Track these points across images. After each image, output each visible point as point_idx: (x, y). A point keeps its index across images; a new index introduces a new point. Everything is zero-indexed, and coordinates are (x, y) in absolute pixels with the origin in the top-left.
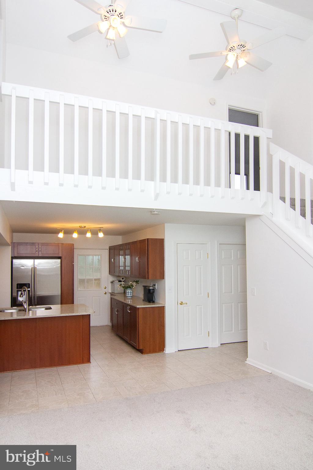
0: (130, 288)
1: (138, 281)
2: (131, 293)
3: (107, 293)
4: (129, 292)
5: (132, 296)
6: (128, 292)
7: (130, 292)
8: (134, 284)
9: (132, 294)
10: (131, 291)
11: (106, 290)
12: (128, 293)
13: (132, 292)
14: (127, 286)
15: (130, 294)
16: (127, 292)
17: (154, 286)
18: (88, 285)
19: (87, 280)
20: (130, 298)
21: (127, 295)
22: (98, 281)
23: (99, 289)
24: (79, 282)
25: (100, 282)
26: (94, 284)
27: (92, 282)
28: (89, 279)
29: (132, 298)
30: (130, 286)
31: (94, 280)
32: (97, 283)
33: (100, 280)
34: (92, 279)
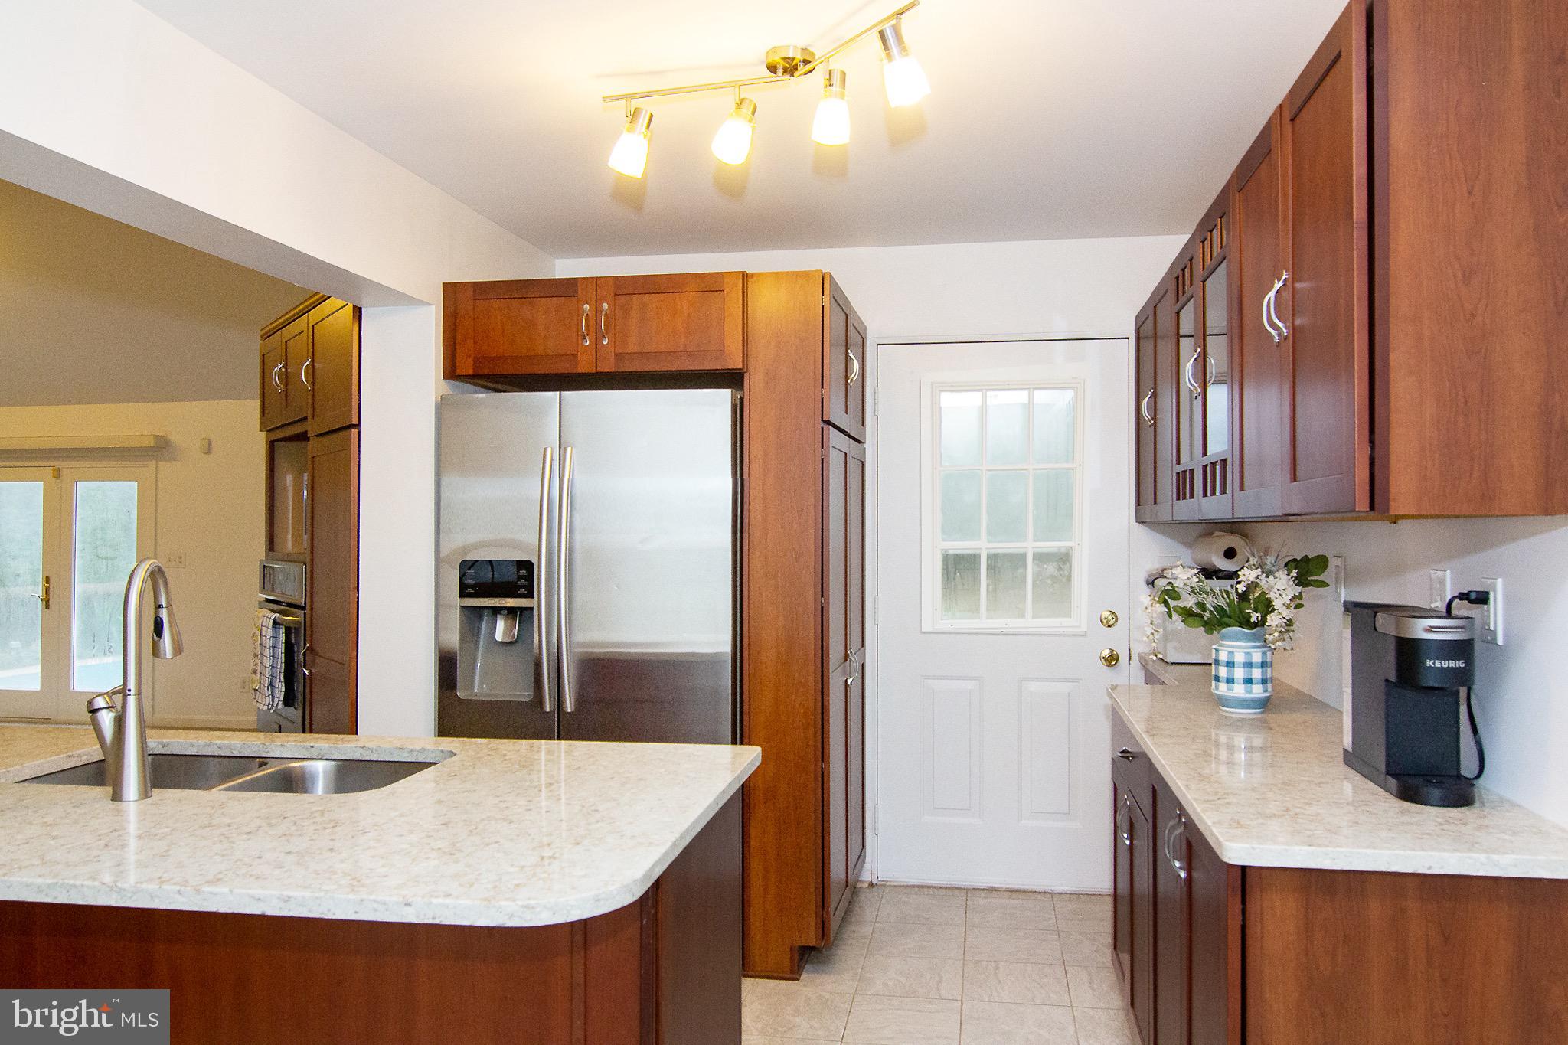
0: (1245, 623)
1: (1322, 562)
2: (1257, 674)
3: (1123, 656)
4: (1239, 658)
5: (1264, 704)
6: (1230, 664)
7: (1249, 665)
8: (1283, 587)
9: (1264, 681)
10: (1257, 657)
11: (1115, 640)
12: (1223, 671)
15: (1249, 681)
16: (1217, 661)
17: (1474, 611)
18: (995, 590)
19: (989, 557)
20: (1247, 717)
21: (1223, 688)
22: (1055, 564)
23: (1065, 619)
24: (943, 575)
25: (1070, 572)
26: (1034, 585)
27: (1020, 571)
28: (1005, 555)
29: (1262, 713)
30: (1247, 611)
31: (1035, 562)
32: (1052, 577)
33: (1068, 564)
34: (1021, 554)
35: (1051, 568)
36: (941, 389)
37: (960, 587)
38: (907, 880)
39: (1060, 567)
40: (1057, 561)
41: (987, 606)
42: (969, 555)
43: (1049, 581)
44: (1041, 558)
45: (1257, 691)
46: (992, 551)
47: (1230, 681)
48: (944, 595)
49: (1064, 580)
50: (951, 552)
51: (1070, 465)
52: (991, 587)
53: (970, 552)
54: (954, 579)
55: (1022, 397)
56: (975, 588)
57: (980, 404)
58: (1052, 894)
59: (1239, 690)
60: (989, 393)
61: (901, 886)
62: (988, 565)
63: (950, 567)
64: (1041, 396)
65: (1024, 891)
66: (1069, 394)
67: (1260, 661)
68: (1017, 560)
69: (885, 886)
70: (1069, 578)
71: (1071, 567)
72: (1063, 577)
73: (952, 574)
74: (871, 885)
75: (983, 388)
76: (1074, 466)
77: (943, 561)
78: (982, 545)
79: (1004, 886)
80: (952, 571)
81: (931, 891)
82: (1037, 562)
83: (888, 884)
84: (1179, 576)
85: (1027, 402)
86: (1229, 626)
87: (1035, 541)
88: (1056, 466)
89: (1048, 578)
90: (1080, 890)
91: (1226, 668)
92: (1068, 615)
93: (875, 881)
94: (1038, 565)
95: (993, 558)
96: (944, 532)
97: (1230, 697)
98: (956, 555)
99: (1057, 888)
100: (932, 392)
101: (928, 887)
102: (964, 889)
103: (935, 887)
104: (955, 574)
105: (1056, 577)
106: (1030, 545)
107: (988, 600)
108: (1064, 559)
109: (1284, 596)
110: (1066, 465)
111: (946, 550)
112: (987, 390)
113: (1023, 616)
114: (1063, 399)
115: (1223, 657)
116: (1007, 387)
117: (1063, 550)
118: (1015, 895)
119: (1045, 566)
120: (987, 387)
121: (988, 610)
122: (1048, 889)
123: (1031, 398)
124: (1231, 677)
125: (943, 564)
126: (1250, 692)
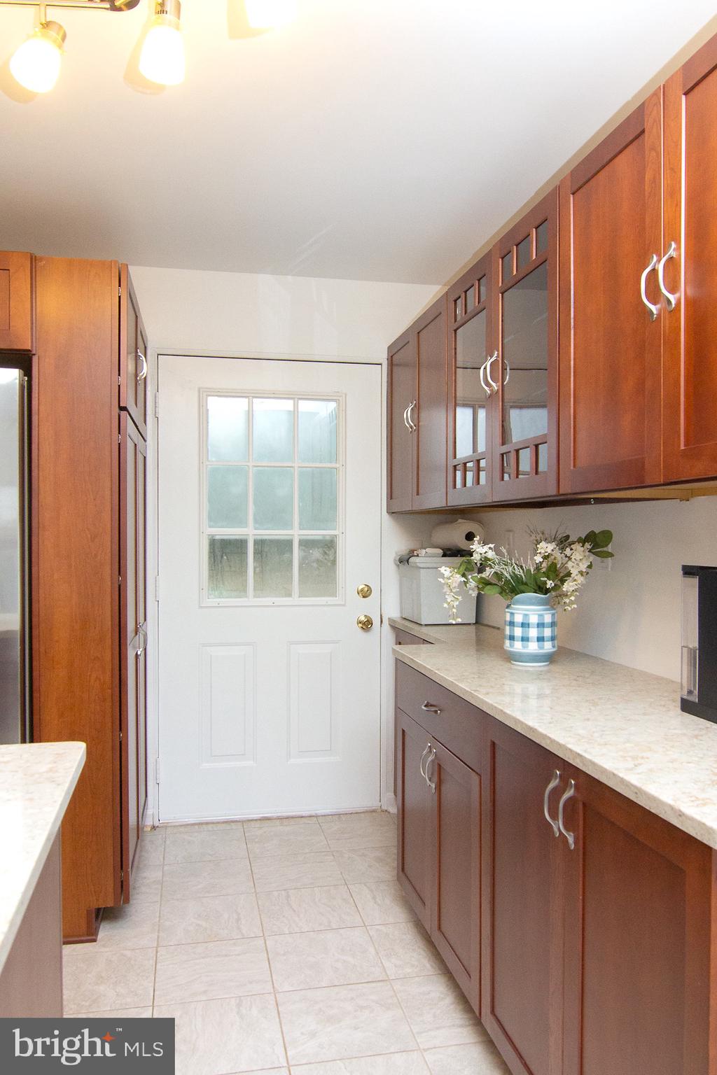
0: (541, 589)
1: (607, 536)
2: (547, 632)
3: (376, 622)
4: (534, 619)
5: (551, 658)
6: (524, 625)
7: (541, 625)
8: (578, 560)
9: (553, 639)
10: (548, 619)
11: (369, 608)
12: (518, 632)
13: (553, 624)
14: (515, 576)
15: (541, 639)
16: (512, 624)
18: (262, 572)
19: (256, 542)
20: (537, 669)
21: (518, 646)
22: (320, 550)
23: (331, 598)
24: (209, 558)
25: (335, 557)
26: (300, 568)
27: (287, 555)
28: (271, 541)
29: (548, 665)
30: (542, 579)
31: (301, 548)
32: (318, 561)
33: (333, 550)
34: (288, 541)
35: (316, 553)
36: (209, 394)
37: (227, 569)
38: (186, 820)
39: (326, 553)
40: (322, 547)
41: (254, 586)
42: (236, 541)
43: (315, 565)
44: (306, 544)
45: (548, 647)
46: (259, 537)
47: (525, 639)
48: (211, 577)
49: (329, 564)
50: (217, 537)
51: (333, 465)
52: (258, 569)
53: (237, 537)
54: (221, 562)
55: (288, 405)
56: (242, 571)
57: (247, 409)
58: (317, 816)
59: (533, 647)
60: (255, 400)
61: (181, 826)
62: (255, 549)
63: (217, 550)
64: (305, 406)
65: (293, 817)
66: (333, 405)
67: (550, 621)
68: (284, 546)
69: (166, 827)
70: (334, 562)
71: (336, 552)
72: (329, 561)
73: (219, 557)
74: (154, 828)
75: (250, 395)
76: (338, 466)
77: (210, 545)
78: (250, 532)
79: (275, 815)
80: (218, 553)
81: (210, 827)
82: (303, 548)
83: (170, 825)
84: (477, 550)
85: (292, 409)
86: (524, 593)
87: (300, 529)
88: (321, 465)
89: (314, 562)
90: (341, 811)
91: (521, 629)
92: (334, 594)
93: (157, 824)
94: (304, 550)
95: (260, 544)
96: (210, 519)
97: (525, 653)
98: (223, 541)
99: (320, 812)
100: (199, 396)
101: (207, 823)
102: (239, 822)
103: (213, 823)
104: (222, 557)
105: (321, 561)
106: (296, 533)
107: (255, 581)
108: (329, 546)
109: (580, 564)
110: (329, 465)
111: (213, 536)
112: (254, 397)
113: (290, 595)
114: (324, 409)
115: (518, 619)
116: (273, 396)
117: (328, 538)
118: (285, 822)
119: (311, 551)
120: (253, 395)
121: (255, 590)
122: (313, 813)
123: (296, 406)
124: (525, 636)
125: (210, 549)
126: (542, 648)
